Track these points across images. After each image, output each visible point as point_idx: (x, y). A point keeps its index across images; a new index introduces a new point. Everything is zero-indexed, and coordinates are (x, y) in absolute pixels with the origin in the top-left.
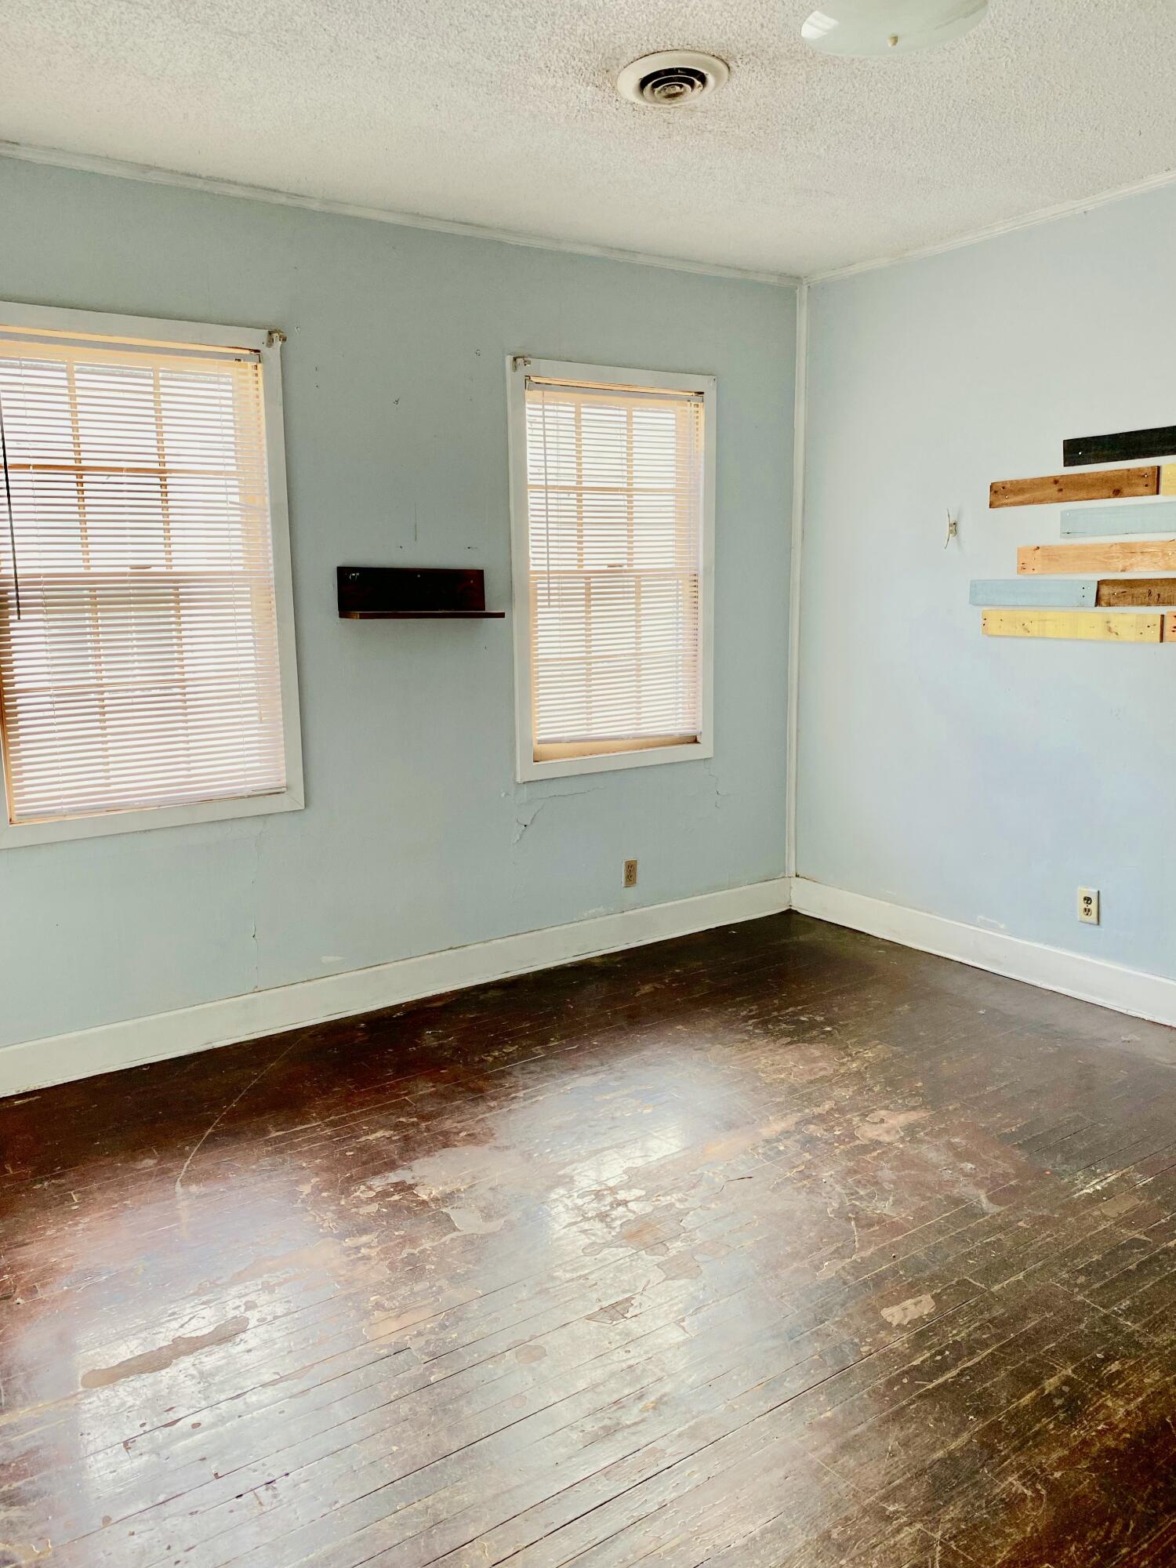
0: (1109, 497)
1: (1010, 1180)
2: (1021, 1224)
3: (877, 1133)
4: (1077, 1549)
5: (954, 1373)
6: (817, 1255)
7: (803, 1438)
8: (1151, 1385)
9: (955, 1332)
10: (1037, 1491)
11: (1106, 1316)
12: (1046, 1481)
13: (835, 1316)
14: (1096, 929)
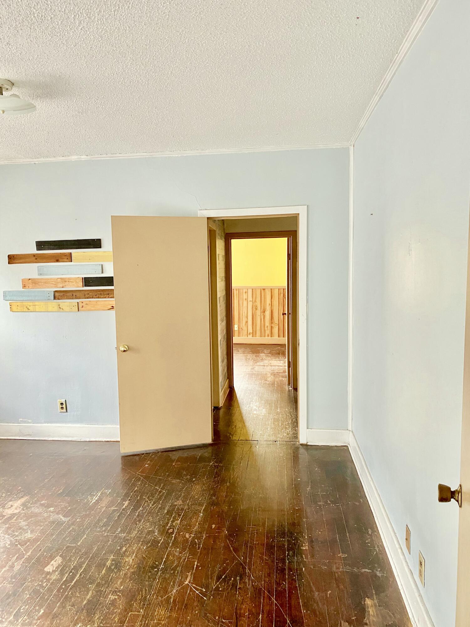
0: (55, 262)
1: (68, 507)
2: (78, 520)
3: (12, 511)
4: (136, 604)
5: (78, 576)
6: (10, 563)
7: (37, 624)
8: (135, 549)
9: (72, 563)
10: (118, 595)
11: (116, 536)
12: (119, 591)
13: (28, 580)
14: (66, 413)
